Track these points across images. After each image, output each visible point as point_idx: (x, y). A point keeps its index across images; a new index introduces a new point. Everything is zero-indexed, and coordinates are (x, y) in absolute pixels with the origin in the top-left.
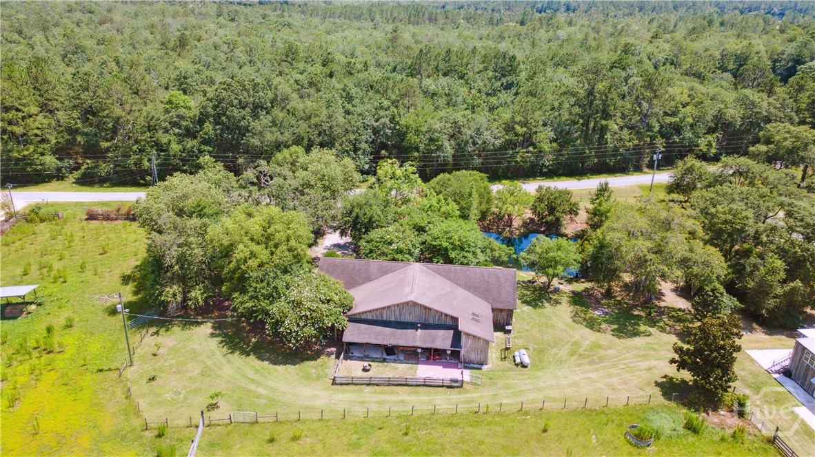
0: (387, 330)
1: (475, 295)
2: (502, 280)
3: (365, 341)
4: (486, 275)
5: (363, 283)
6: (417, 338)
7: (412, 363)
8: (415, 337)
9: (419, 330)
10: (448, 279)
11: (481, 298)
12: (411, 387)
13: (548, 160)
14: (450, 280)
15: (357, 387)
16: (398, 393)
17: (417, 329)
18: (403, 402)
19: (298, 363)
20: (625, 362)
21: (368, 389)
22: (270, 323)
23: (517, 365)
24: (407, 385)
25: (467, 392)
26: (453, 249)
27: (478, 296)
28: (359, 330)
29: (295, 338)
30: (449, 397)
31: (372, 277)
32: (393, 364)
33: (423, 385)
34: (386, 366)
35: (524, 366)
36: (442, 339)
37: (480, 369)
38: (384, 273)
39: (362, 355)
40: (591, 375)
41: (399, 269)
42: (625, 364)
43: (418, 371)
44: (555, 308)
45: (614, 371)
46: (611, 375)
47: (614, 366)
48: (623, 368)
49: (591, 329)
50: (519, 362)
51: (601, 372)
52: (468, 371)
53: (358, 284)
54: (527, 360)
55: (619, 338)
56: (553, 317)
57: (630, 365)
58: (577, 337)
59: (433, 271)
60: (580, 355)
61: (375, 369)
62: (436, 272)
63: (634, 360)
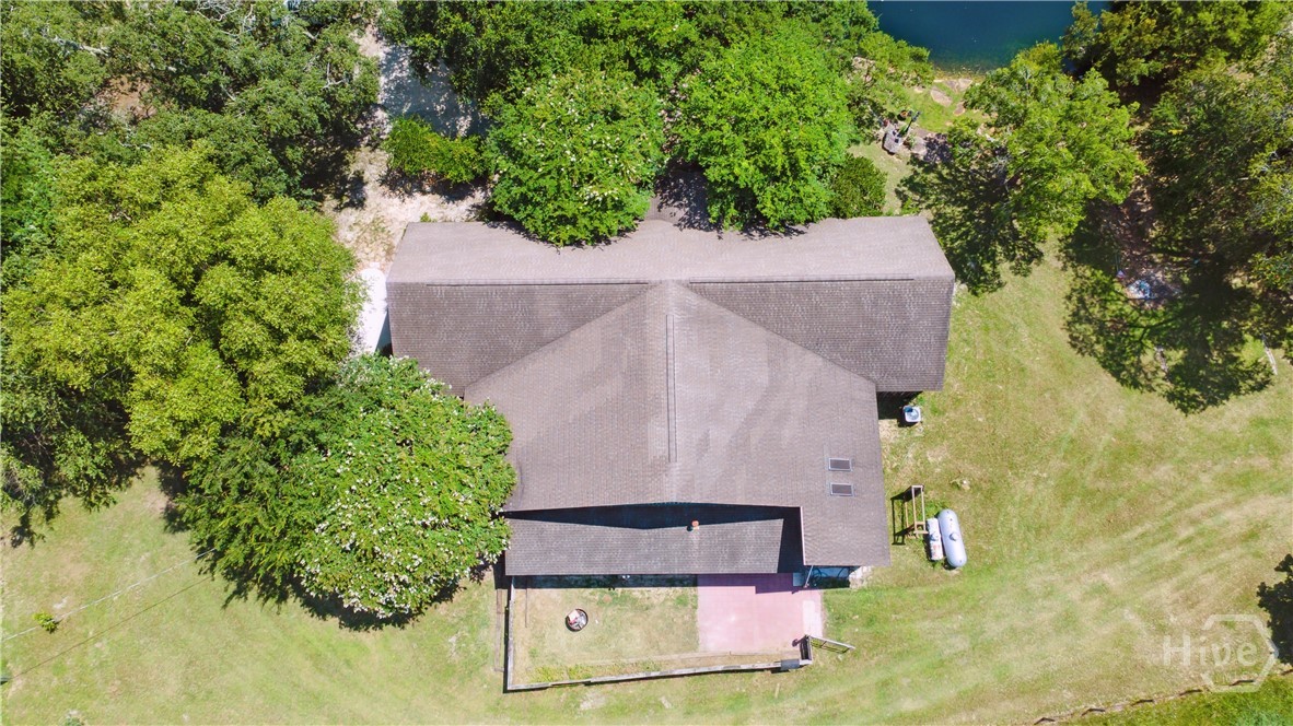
0: (614, 534)
1: (836, 361)
2: (912, 312)
3: (563, 571)
5: (525, 353)
6: (691, 550)
8: (687, 548)
9: (696, 527)
10: (760, 324)
12: (689, 680)
20: (1197, 510)
23: (934, 561)
27: (842, 365)
28: (541, 540)
31: (547, 333)
33: (717, 672)
34: (624, 599)
35: (950, 566)
37: (843, 584)
38: (578, 317)
40: (1108, 577)
41: (620, 304)
42: (1193, 522)
43: (698, 612)
44: (1025, 285)
45: (1167, 553)
46: (1156, 574)
47: (1166, 532)
48: (1189, 540)
49: (1116, 374)
50: (938, 555)
51: (1134, 562)
52: (818, 594)
53: (513, 356)
54: (959, 555)
55: (1185, 410)
56: (1024, 331)
57: (1208, 523)
58: (1082, 415)
59: (716, 301)
60: (1089, 494)
61: (595, 621)
62: (725, 306)
63: (1217, 502)
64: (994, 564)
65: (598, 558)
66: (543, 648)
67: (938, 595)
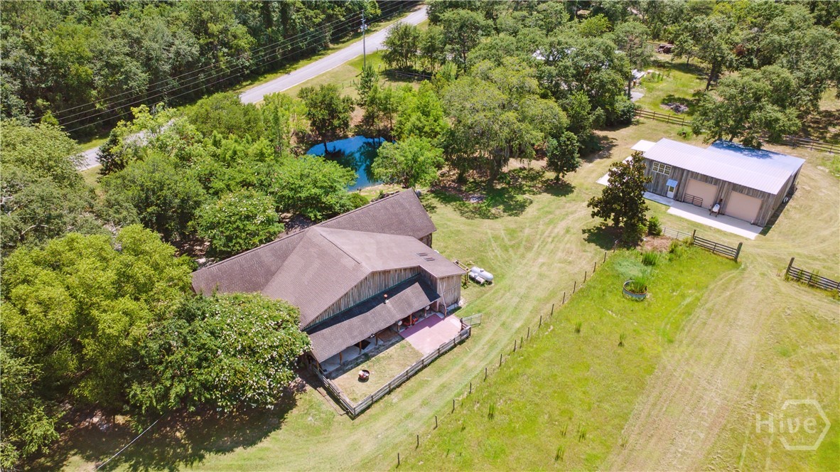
0: (356, 320)
1: (393, 233)
3: (344, 347)
4: (389, 207)
5: (267, 281)
6: (391, 311)
7: (397, 342)
8: (389, 311)
9: (387, 301)
10: (357, 230)
11: (400, 234)
12: (430, 366)
13: (246, 60)
14: (359, 230)
15: (381, 403)
16: (428, 381)
17: (383, 300)
18: (443, 386)
19: (280, 423)
20: (546, 234)
21: (394, 397)
22: (222, 397)
23: (483, 285)
24: (425, 367)
25: (479, 337)
26: (327, 194)
27: (397, 234)
28: (325, 338)
29: (269, 394)
30: (473, 352)
31: (273, 268)
32: (381, 355)
33: (439, 357)
34: (378, 360)
35: (489, 282)
36: (415, 298)
37: (459, 308)
38: (283, 256)
39: (338, 366)
40: (541, 260)
41: (297, 244)
42: (549, 236)
43: (413, 346)
44: (438, 214)
45: (550, 247)
46: (553, 252)
47: (544, 243)
48: (553, 241)
49: (489, 218)
50: (482, 281)
51: (544, 253)
52: (452, 316)
53: (262, 286)
54: (489, 275)
55: (517, 216)
56: (448, 223)
57: (553, 235)
58: (489, 231)
59: (335, 228)
60: (512, 247)
61: (372, 372)
62: (340, 228)
63: (549, 230)
64: (503, 276)
65: (356, 333)
66: (357, 394)
67: (494, 293)
